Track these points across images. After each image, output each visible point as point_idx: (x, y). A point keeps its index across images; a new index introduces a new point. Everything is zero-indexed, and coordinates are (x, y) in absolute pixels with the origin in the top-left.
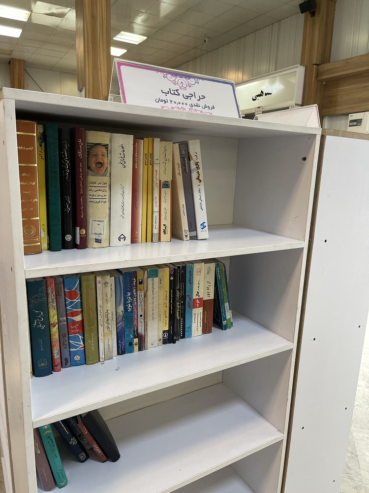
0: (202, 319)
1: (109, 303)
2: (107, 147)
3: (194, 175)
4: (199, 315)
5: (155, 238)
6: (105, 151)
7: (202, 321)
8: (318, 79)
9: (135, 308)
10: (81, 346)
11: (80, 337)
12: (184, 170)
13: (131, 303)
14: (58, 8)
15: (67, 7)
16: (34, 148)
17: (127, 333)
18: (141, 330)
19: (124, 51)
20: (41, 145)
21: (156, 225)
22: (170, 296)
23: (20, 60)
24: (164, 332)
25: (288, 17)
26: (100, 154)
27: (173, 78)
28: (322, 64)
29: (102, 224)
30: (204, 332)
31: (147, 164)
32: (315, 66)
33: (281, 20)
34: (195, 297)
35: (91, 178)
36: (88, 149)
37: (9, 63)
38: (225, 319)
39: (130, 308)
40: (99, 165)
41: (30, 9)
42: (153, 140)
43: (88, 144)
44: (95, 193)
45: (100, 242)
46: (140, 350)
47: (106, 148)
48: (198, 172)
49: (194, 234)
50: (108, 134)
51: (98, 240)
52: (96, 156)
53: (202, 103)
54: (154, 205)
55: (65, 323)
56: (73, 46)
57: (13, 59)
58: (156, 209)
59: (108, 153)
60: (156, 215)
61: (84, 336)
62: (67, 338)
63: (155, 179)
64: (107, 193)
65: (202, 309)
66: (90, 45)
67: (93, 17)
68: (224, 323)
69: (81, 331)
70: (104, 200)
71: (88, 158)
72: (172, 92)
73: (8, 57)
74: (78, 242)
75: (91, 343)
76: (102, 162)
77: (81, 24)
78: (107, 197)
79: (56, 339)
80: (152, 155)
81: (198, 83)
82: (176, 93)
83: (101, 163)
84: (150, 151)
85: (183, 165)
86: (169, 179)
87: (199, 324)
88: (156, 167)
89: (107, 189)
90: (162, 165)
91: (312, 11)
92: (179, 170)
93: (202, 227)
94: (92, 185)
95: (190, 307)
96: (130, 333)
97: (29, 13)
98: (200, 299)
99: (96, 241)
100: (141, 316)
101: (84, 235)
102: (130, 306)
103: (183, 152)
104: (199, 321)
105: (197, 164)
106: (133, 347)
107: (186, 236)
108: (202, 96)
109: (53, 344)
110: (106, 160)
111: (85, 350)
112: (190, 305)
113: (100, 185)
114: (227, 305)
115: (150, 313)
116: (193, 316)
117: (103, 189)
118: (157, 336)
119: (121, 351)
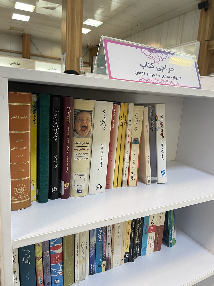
0: (154, 240)
1: (85, 237)
2: (91, 112)
3: (159, 133)
4: (153, 237)
5: (125, 184)
6: (89, 116)
7: (154, 242)
8: (208, 49)
9: (105, 238)
10: (61, 273)
11: (60, 265)
12: (151, 129)
13: (102, 235)
14: (51, 4)
15: (57, 3)
16: (28, 116)
17: (97, 257)
18: (108, 255)
19: (89, 30)
20: (34, 112)
21: (126, 173)
22: (132, 226)
23: (28, 35)
24: (126, 253)
25: (189, 12)
26: (85, 119)
27: (149, 53)
28: (210, 40)
29: (83, 177)
30: (155, 250)
31: (122, 124)
32: (206, 42)
33: (185, 14)
34: (150, 224)
35: (77, 139)
36: (75, 114)
37: (22, 36)
38: (171, 239)
39: (101, 238)
40: (84, 129)
41: (35, 5)
42: (128, 105)
43: (76, 111)
44: (79, 152)
45: (81, 193)
46: (106, 270)
47: (90, 114)
48: (162, 130)
49: (155, 179)
50: (93, 102)
51: (79, 190)
52: (82, 120)
53: (171, 75)
54: (126, 157)
55: (49, 255)
56: (60, 27)
57: (24, 34)
58: (127, 160)
59: (92, 118)
60: (126, 165)
61: (63, 264)
62: (49, 267)
63: (127, 136)
64: (89, 152)
65: (154, 233)
66: (70, 26)
67: (73, 9)
68: (170, 242)
69: (61, 261)
70: (86, 157)
71: (74, 122)
72: (148, 65)
73: (22, 32)
74: (62, 193)
75: (69, 269)
76: (87, 125)
77: (65, 14)
78: (89, 155)
79: (40, 270)
80: (127, 118)
81: (168, 57)
82: (151, 66)
83: (85, 127)
84: (125, 114)
85: (150, 124)
86: (139, 136)
87: (152, 245)
88: (129, 127)
89: (89, 148)
90: (134, 125)
91: (206, 8)
92: (147, 129)
93: (162, 174)
94: (77, 145)
95: (146, 233)
96: (100, 257)
97: (34, 7)
98: (154, 226)
99: (77, 192)
100: (109, 244)
101: (68, 187)
102: (101, 237)
103: (151, 114)
104: (152, 243)
105: (162, 123)
106: (102, 268)
107: (149, 181)
108: (171, 68)
109: (38, 273)
110: (90, 124)
111: (63, 275)
112: (146, 231)
113: (84, 145)
114: (173, 228)
115: (116, 240)
116: (148, 238)
117: (86, 148)
118: (120, 257)
119: (92, 272)
